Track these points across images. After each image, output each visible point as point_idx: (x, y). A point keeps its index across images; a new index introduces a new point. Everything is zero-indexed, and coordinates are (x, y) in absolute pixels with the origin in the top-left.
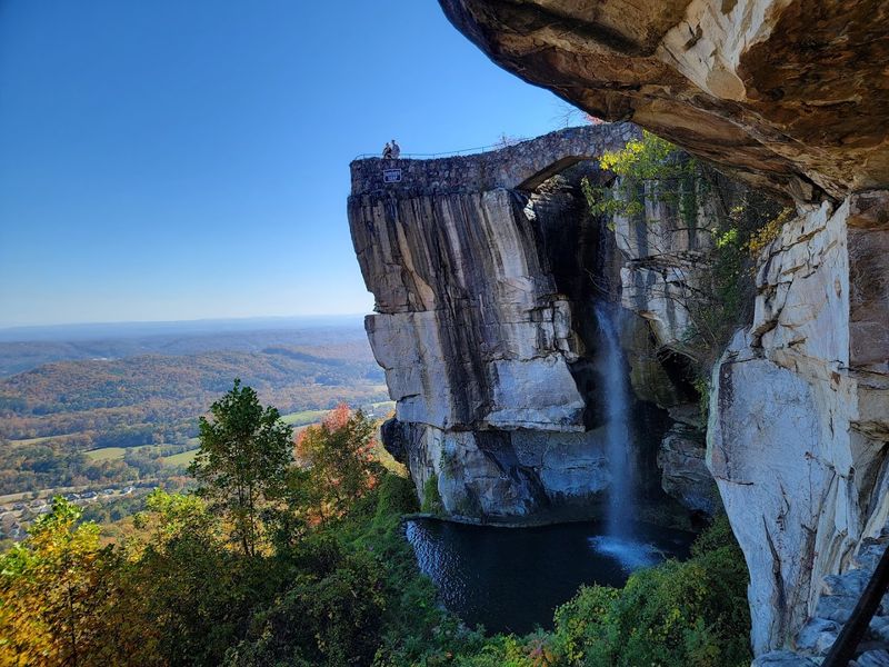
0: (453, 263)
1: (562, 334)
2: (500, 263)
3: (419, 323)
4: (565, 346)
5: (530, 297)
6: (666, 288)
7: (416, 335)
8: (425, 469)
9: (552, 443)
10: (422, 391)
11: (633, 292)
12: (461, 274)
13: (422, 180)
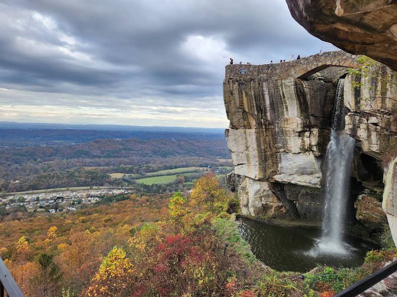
0: (265, 109)
1: (314, 143)
2: (287, 110)
3: (248, 134)
4: (315, 149)
5: (300, 126)
6: (368, 126)
7: (246, 139)
8: (245, 195)
9: (303, 191)
10: (246, 162)
11: (351, 126)
12: (268, 114)
13: (256, 73)
